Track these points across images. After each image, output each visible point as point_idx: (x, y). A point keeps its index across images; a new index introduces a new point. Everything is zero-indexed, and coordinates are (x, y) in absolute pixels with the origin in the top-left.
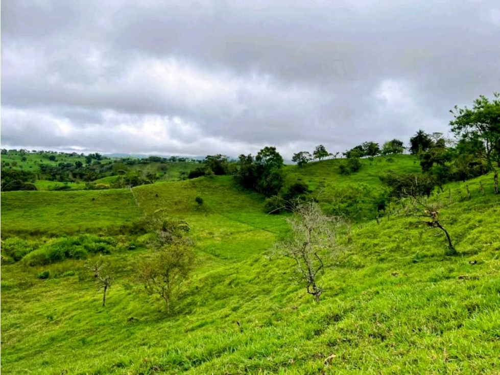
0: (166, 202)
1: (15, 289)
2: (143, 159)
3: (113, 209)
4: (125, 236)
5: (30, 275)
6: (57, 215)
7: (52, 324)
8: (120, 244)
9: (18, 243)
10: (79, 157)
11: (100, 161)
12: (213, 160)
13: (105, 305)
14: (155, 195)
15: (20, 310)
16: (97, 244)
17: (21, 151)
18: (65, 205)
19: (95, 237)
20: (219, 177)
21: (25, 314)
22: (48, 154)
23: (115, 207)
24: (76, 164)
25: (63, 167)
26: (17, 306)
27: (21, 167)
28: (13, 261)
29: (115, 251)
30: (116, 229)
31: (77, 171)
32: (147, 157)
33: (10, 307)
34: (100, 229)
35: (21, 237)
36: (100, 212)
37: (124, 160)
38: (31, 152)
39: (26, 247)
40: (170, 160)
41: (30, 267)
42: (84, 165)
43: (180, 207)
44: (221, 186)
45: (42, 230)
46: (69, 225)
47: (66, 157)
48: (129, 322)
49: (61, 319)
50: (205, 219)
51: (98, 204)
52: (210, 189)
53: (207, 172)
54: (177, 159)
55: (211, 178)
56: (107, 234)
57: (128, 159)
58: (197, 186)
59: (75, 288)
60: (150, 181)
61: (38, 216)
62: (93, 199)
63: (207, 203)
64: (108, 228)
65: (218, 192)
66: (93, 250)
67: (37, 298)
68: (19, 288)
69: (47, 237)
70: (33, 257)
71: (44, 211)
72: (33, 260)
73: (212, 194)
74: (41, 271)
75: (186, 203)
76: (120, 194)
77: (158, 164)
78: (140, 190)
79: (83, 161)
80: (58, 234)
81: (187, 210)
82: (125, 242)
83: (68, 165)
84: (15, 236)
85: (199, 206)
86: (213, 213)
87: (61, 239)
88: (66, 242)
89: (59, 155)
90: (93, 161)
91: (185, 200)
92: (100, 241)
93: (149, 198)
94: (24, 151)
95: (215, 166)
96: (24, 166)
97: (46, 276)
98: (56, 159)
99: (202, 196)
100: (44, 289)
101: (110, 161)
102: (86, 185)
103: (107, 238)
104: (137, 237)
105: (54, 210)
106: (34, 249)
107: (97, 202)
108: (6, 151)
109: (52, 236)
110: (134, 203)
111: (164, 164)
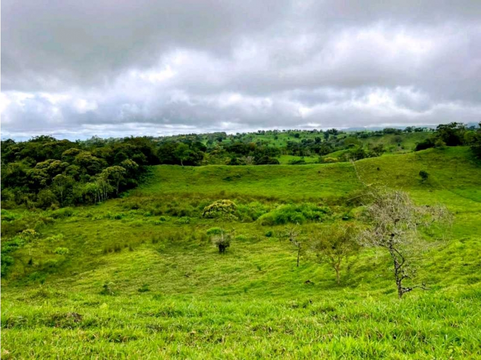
0: (387, 175)
1: (248, 242)
2: (377, 132)
3: (335, 181)
4: (341, 207)
5: (261, 233)
6: (289, 185)
7: (260, 273)
8: (335, 214)
9: (257, 207)
10: (318, 133)
11: (336, 136)
12: (445, 129)
13: (299, 265)
14: (377, 168)
15: (246, 258)
16: (314, 212)
17: (275, 131)
18: (296, 177)
19: (314, 205)
20: (453, 148)
21: (247, 262)
22: (294, 132)
23: (337, 179)
24: (316, 140)
25: (305, 143)
26: (245, 255)
27: (274, 144)
28: (252, 220)
29: (330, 220)
30: (334, 200)
31: (316, 146)
32: (382, 130)
33: (240, 255)
34: (321, 199)
35: (260, 202)
36: (323, 183)
37: (358, 134)
38: (282, 132)
39: (262, 210)
40: (405, 131)
41: (261, 226)
42: (322, 141)
43: (402, 181)
44: (455, 158)
45: (276, 197)
46: (297, 194)
47: (307, 134)
48: (306, 284)
49: (267, 271)
50: (429, 194)
51: (323, 176)
52: (439, 163)
53: (437, 143)
54: (414, 129)
55: (442, 149)
56: (326, 204)
57: (363, 132)
58: (424, 159)
59: (289, 248)
60: (376, 154)
61: (275, 185)
62: (319, 172)
63: (433, 177)
64: (329, 198)
65: (449, 165)
66: (310, 217)
67: (259, 251)
68: (251, 242)
69: (279, 203)
70: (265, 219)
71: (280, 181)
72: (264, 221)
73: (441, 168)
74: (268, 230)
75: (409, 177)
76: (342, 168)
77: (393, 136)
78: (362, 163)
79: (322, 136)
80: (287, 201)
81: (408, 184)
82: (340, 213)
83: (309, 141)
84: (256, 200)
85: (424, 180)
86: (440, 189)
87: (289, 206)
88: (290, 208)
89: (303, 132)
90: (330, 136)
91: (408, 174)
92: (317, 210)
93: (370, 172)
94: (277, 131)
95: (448, 136)
96: (276, 144)
97: (270, 235)
98: (300, 136)
99: (428, 170)
100: (266, 245)
101: (345, 135)
102: (319, 158)
103: (324, 208)
104: (351, 209)
105: (287, 181)
106: (267, 212)
107: (322, 174)
108: (264, 132)
109: (283, 202)
110: (355, 176)
111: (398, 136)
